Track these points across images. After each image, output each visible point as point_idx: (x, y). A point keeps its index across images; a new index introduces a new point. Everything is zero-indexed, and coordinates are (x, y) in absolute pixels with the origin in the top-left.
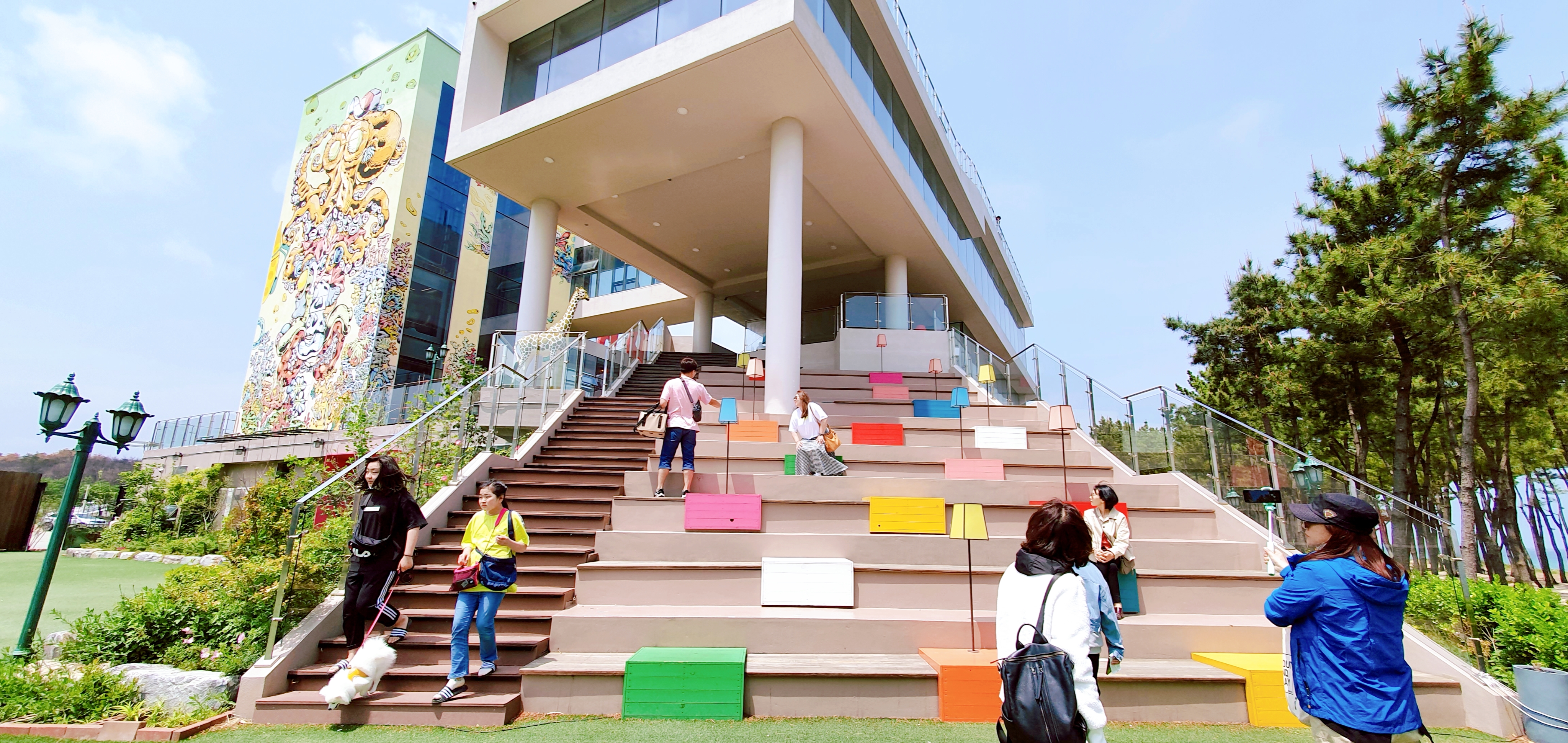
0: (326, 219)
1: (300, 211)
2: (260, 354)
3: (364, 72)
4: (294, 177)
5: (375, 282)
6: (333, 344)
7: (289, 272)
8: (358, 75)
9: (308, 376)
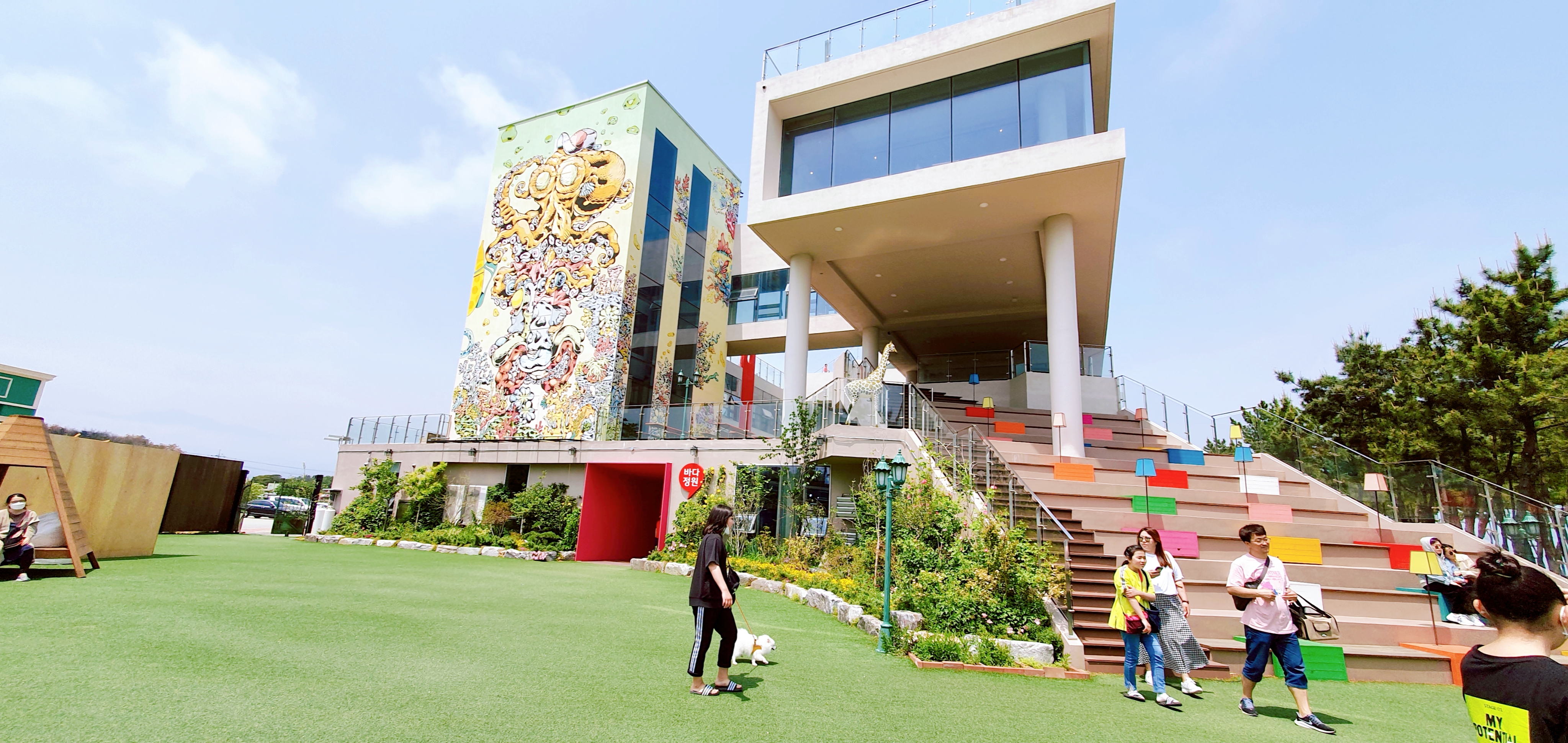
0: (540, 245)
1: (504, 233)
2: (470, 362)
3: (572, 111)
4: (493, 200)
5: (609, 309)
6: (564, 361)
7: (499, 288)
8: (565, 112)
9: (537, 388)
